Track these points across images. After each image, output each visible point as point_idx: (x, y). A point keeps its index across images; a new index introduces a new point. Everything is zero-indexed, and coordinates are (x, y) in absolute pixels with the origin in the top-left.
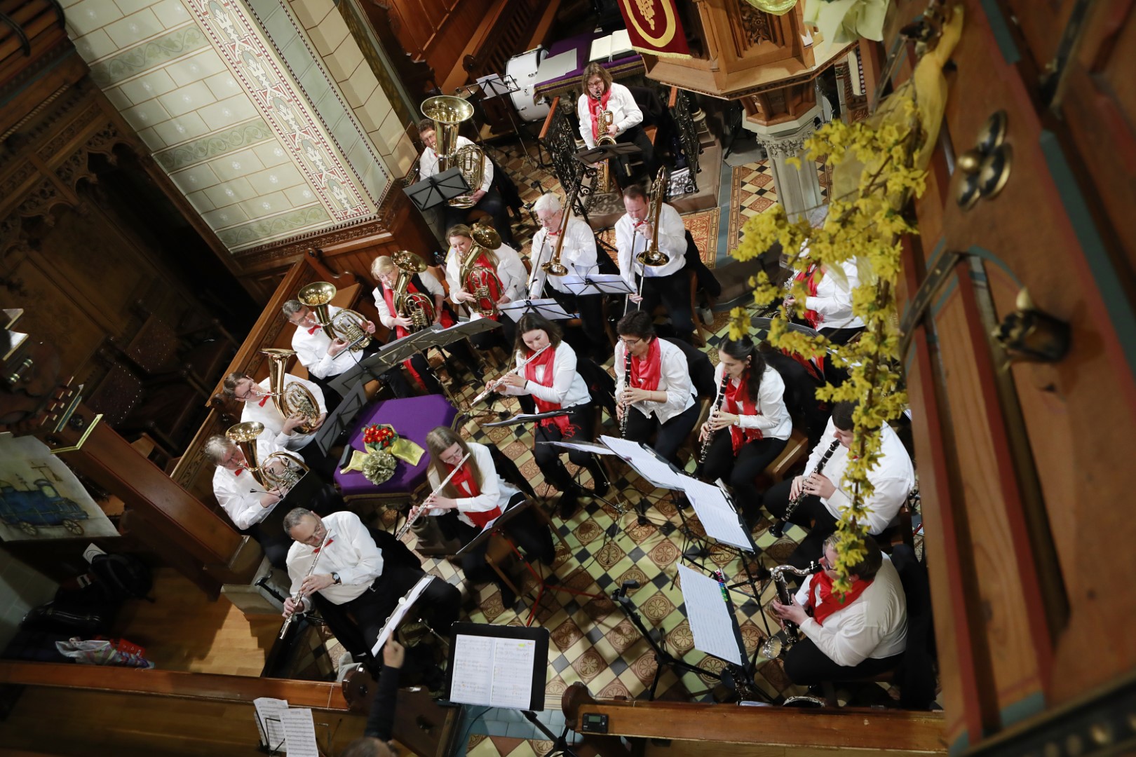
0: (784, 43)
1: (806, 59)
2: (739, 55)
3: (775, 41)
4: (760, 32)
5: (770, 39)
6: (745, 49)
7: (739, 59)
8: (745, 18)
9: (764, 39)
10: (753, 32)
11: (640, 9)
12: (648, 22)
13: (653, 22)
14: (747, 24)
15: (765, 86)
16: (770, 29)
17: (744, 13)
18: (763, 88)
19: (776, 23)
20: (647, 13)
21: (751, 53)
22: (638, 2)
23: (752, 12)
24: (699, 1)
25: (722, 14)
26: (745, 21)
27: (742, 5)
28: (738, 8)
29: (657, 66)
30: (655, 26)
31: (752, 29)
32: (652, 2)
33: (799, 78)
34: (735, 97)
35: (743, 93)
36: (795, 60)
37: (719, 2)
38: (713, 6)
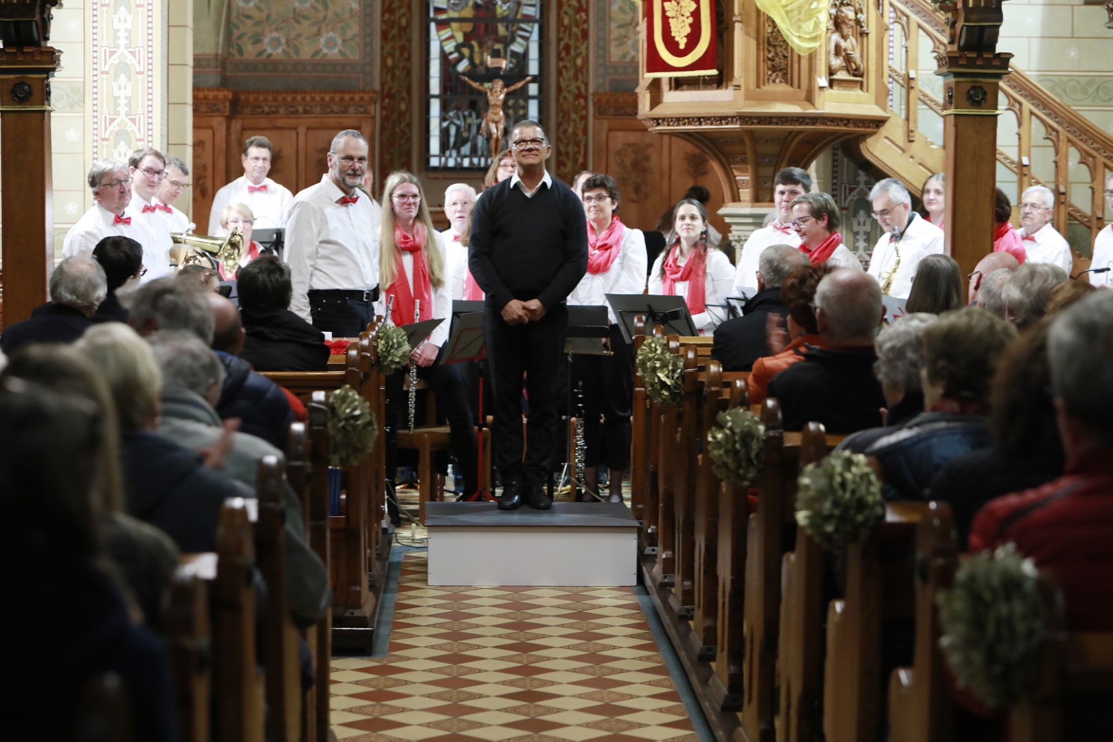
0: (799, 87)
1: (817, 100)
2: (758, 87)
3: (792, 85)
4: (779, 74)
5: (787, 83)
6: (764, 84)
7: (758, 90)
8: (769, 56)
9: (781, 82)
10: (774, 72)
11: (673, 29)
12: (677, 44)
13: (685, 40)
14: (769, 63)
15: (776, 117)
16: (789, 69)
17: (769, 52)
18: (774, 120)
19: (796, 66)
20: (680, 33)
21: (769, 88)
22: (672, 22)
23: (777, 54)
24: (739, 21)
25: (753, 43)
26: (769, 59)
27: (769, 44)
28: (766, 45)
29: (660, 106)
30: (686, 44)
31: (774, 69)
32: (691, 20)
33: (809, 118)
34: (746, 123)
35: (755, 121)
36: (807, 103)
37: (753, 32)
38: (747, 34)
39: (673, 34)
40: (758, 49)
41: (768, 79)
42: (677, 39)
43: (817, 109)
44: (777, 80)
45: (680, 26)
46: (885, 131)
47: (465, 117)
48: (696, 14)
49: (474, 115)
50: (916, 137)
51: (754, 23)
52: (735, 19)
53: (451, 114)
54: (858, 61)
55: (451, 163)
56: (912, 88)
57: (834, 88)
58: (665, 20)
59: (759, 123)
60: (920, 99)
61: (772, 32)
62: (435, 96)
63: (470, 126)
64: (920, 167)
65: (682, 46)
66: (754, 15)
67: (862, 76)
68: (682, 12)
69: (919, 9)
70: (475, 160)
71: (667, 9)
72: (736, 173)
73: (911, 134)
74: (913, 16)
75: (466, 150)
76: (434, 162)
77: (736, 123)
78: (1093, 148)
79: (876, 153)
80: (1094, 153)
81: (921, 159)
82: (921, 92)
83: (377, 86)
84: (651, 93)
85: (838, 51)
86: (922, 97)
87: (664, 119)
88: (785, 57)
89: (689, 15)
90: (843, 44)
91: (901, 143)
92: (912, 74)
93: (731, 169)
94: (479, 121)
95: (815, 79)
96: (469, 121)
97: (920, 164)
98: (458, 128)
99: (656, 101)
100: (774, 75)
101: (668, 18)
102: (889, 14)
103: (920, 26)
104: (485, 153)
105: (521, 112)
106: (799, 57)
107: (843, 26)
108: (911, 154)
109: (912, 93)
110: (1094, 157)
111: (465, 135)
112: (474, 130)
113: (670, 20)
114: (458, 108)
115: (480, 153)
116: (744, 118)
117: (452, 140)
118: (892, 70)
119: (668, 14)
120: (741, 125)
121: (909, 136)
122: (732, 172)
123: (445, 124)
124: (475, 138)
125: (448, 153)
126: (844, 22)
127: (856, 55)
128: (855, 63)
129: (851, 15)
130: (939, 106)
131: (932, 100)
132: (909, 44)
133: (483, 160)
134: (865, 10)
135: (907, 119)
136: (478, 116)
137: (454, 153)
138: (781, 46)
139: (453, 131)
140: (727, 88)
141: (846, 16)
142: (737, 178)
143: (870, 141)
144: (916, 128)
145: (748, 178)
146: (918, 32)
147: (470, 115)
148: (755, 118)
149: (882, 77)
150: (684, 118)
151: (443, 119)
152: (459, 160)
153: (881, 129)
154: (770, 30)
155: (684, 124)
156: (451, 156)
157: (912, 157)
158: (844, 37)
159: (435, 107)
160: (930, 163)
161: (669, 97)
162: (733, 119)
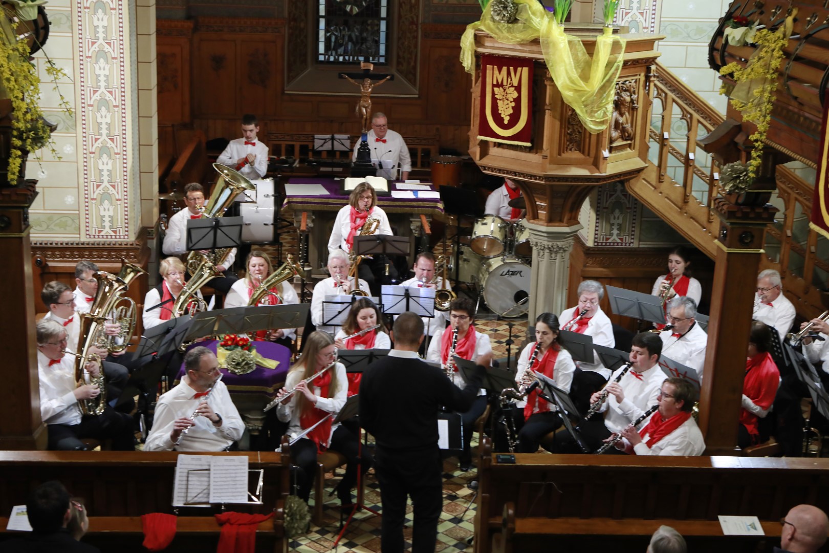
0: (589, 155)
1: (602, 166)
2: (560, 154)
3: (583, 153)
4: (575, 144)
5: (580, 151)
6: (564, 152)
7: (559, 157)
8: (569, 132)
9: (576, 150)
10: (571, 143)
11: (500, 108)
12: (502, 119)
13: (508, 118)
14: (568, 136)
15: (571, 178)
16: (582, 142)
17: (569, 129)
18: (570, 180)
19: (587, 140)
20: (506, 112)
21: (568, 155)
22: (500, 103)
23: (574, 131)
24: (549, 110)
25: (558, 123)
26: (568, 134)
27: (569, 123)
28: (567, 124)
29: (487, 157)
30: (509, 121)
31: (571, 141)
32: (513, 104)
33: (594, 178)
34: (550, 181)
35: (556, 180)
36: (594, 167)
37: (558, 115)
38: (554, 117)
39: (500, 112)
40: (561, 128)
41: (567, 148)
42: (502, 116)
43: (600, 173)
44: (573, 149)
45: (505, 107)
46: (643, 175)
47: (340, 30)
48: (518, 101)
49: (346, 29)
50: (666, 179)
51: (559, 109)
52: (546, 107)
53: (332, 28)
54: (630, 131)
55: (332, 59)
56: (665, 145)
57: (613, 152)
58: (494, 101)
59: (558, 181)
60: (669, 152)
61: (572, 115)
62: (322, 17)
63: (344, 36)
64: (666, 199)
65: (506, 122)
66: (559, 103)
67: (631, 140)
68: (507, 97)
69: (674, 88)
70: (347, 58)
71: (496, 93)
72: (536, 200)
73: (661, 177)
74: (670, 93)
75: (341, 51)
76: (321, 58)
77: (542, 180)
78: (789, 187)
79: (636, 190)
80: (789, 191)
81: (667, 194)
82: (671, 147)
83: (286, 14)
84: (480, 147)
85: (617, 125)
86: (671, 151)
87: (489, 168)
88: (580, 132)
89: (512, 100)
90: (621, 120)
91: (654, 183)
92: (666, 135)
93: (533, 197)
94: (349, 33)
95: (600, 151)
96: (343, 33)
97: (666, 197)
98: (336, 37)
99: (484, 153)
100: (571, 145)
101: (497, 99)
102: (653, 92)
103: (674, 101)
104: (353, 53)
105: (376, 28)
106: (590, 134)
107: (622, 106)
108: (660, 190)
109: (665, 149)
110: (789, 194)
111: (341, 41)
112: (346, 38)
113: (498, 101)
114: (336, 25)
115: (349, 53)
116: (548, 178)
117: (333, 44)
118: (652, 131)
119: (496, 96)
120: (545, 182)
121: (660, 178)
122: (534, 200)
123: (328, 34)
124: (347, 44)
125: (330, 53)
126: (623, 104)
127: (628, 126)
128: (627, 132)
129: (628, 99)
130: (683, 157)
131: (678, 153)
132: (665, 113)
133: (351, 57)
134: (636, 92)
135: (660, 166)
136: (349, 30)
137: (334, 53)
138: (577, 125)
139: (333, 39)
140: (536, 153)
141: (625, 100)
142: (537, 203)
143: (632, 181)
144: (666, 172)
145: (545, 205)
146: (672, 105)
147: (344, 29)
148: (556, 178)
149: (645, 138)
150: (504, 170)
151: (327, 31)
152: (336, 57)
153: (641, 173)
154: (570, 113)
155: (504, 173)
156: (332, 55)
157: (661, 193)
158: (621, 114)
159: (322, 24)
160: (673, 197)
161: (493, 151)
162: (540, 178)
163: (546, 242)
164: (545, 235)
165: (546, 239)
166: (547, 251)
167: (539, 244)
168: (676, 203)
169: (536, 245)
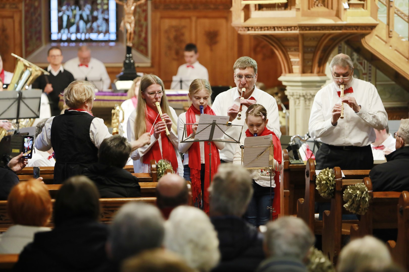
1: (343, 16)
2: (309, 9)
3: (328, 7)
6: (312, 7)
7: (309, 11)
15: (320, 26)
18: (318, 28)
29: (250, 20)
33: (338, 26)
34: (303, 30)
35: (308, 29)
36: (337, 18)
41: (314, 4)
43: (342, 21)
44: (319, 5)
46: (375, 32)
50: (393, 34)
53: (64, 8)
56: (391, 6)
59: (310, 30)
60: (395, 13)
64: (396, 52)
67: (364, 1)
72: (291, 57)
73: (391, 33)
77: (297, 30)
79: (371, 44)
81: (396, 47)
82: (396, 8)
84: (245, 12)
86: (396, 12)
87: (252, 28)
91: (385, 38)
95: (341, 4)
97: (396, 50)
98: (68, 16)
99: (247, 17)
100: (317, 2)
108: (390, 44)
109: (391, 10)
114: (68, 5)
116: (302, 27)
117: (65, 23)
120: (299, 31)
121: (389, 34)
122: (289, 57)
123: (60, 14)
125: (62, 31)
130: (406, 16)
131: (402, 13)
135: (388, 24)
137: (66, 31)
139: (65, 18)
140: (290, 9)
142: (292, 60)
143: (367, 37)
144: (393, 29)
145: (298, 60)
148: (308, 27)
149: (375, 1)
150: (265, 27)
153: (374, 30)
155: (265, 30)
156: (64, 33)
157: (391, 46)
160: (401, 49)
161: (255, 14)
162: (295, 27)
163: (300, 91)
164: (300, 84)
165: (301, 88)
166: (302, 98)
167: (295, 94)
168: (404, 54)
169: (293, 96)
